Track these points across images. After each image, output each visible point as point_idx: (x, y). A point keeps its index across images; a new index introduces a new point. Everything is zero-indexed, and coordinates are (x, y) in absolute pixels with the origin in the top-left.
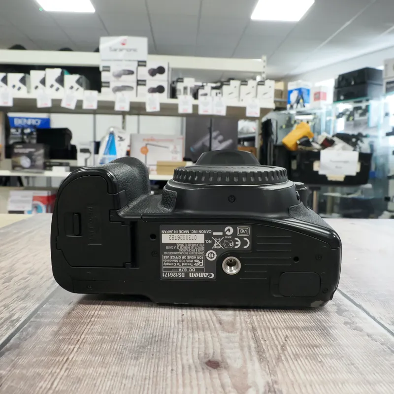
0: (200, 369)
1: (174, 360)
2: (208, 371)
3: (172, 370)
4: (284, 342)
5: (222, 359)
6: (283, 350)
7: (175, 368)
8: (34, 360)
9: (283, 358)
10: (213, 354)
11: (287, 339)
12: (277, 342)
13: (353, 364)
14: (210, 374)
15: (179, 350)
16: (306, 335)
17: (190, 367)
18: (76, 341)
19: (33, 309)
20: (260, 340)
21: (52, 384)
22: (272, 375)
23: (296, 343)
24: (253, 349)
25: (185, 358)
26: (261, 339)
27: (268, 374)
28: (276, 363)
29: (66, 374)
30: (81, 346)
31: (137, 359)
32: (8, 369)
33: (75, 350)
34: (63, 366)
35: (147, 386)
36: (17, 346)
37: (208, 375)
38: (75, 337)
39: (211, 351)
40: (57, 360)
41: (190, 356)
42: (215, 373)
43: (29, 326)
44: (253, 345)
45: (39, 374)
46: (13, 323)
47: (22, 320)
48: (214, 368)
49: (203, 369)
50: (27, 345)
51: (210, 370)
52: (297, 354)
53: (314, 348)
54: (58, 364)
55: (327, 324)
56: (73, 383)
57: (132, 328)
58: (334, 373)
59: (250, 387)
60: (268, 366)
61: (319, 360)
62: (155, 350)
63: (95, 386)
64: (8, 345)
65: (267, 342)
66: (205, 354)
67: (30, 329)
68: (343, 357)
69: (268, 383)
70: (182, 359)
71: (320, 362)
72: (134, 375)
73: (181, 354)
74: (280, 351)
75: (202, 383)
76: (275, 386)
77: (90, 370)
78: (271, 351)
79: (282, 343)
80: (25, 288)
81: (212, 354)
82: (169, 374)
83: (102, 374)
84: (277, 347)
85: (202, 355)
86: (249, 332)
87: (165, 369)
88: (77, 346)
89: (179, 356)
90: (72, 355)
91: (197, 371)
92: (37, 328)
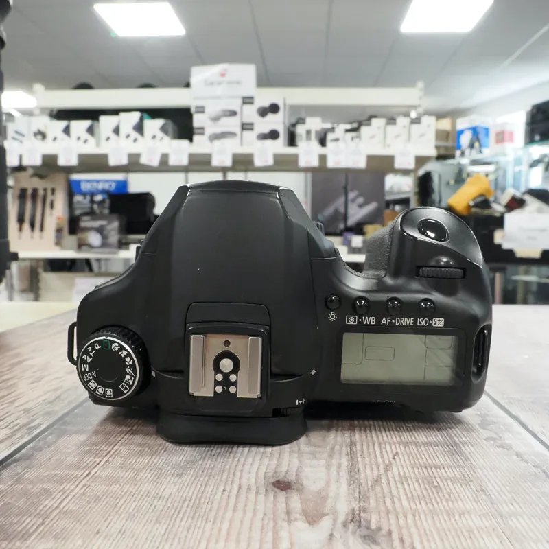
0: (262, 490)
1: (230, 479)
2: (273, 493)
3: (224, 490)
4: (392, 460)
5: (297, 480)
6: (386, 470)
7: (228, 489)
8: (46, 474)
9: (383, 480)
10: (287, 473)
11: (396, 457)
12: (380, 460)
13: (483, 491)
14: (275, 497)
15: (240, 467)
16: (425, 453)
17: (249, 488)
18: (105, 453)
19: (60, 415)
20: (357, 458)
21: (60, 503)
22: (362, 502)
23: (407, 462)
24: (344, 468)
25: (245, 476)
26: (358, 455)
27: (356, 500)
28: (372, 486)
29: (82, 491)
30: (111, 459)
31: (180, 476)
32: (10, 483)
33: (102, 463)
34: (80, 482)
35: (184, 509)
36: (28, 457)
37: (271, 497)
38: (105, 449)
39: (284, 469)
40: (75, 474)
41: (253, 475)
42: (282, 496)
43: (51, 434)
44: (345, 463)
45: (47, 491)
46: (30, 430)
47: (43, 427)
48: (282, 490)
49: (266, 490)
50: (42, 457)
51: (276, 492)
52: (405, 477)
53: (433, 469)
54: (74, 480)
55: (461, 439)
56: (89, 502)
58: (453, 502)
59: (325, 515)
60: (359, 489)
61: (436, 484)
62: (207, 466)
63: (116, 505)
64: (17, 456)
65: (367, 460)
66: (275, 472)
67: (50, 437)
68: (472, 481)
69: (353, 511)
70: (241, 478)
71: (436, 486)
72: (170, 495)
73: (242, 471)
74: (382, 471)
75: (261, 508)
76: (362, 515)
77: (115, 488)
78: (368, 472)
79: (387, 462)
81: (284, 473)
82: (219, 494)
83: (128, 493)
84: (378, 467)
85: (270, 474)
86: (344, 448)
87: (215, 489)
88: (105, 459)
89: (238, 474)
90: (96, 470)
91: (257, 493)
92: (59, 437)
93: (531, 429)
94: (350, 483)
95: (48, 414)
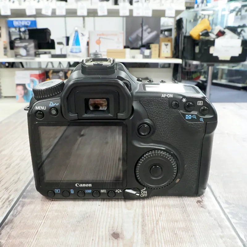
0: (108, 239)
1: (95, 232)
2: (112, 240)
3: (93, 240)
4: (159, 217)
5: (122, 232)
6: (157, 224)
7: (94, 239)
8: (20, 232)
9: (155, 231)
11: (161, 215)
12: (154, 218)
14: (113, 243)
15: (98, 224)
16: (172, 212)
17: (102, 238)
18: (43, 217)
20: (145, 216)
22: (147, 245)
23: (165, 218)
24: (140, 223)
25: (101, 230)
26: (146, 215)
28: (151, 235)
29: (36, 243)
30: (46, 221)
31: (74, 231)
32: (6, 239)
34: (35, 237)
36: (11, 221)
37: (111, 243)
38: (43, 214)
40: (32, 232)
42: (115, 241)
43: (19, 205)
44: (140, 220)
45: (22, 243)
46: (10, 202)
48: (116, 239)
49: (110, 239)
50: (17, 220)
51: (113, 240)
52: (164, 228)
53: (175, 222)
54: (32, 235)
55: (187, 202)
57: (74, 206)
58: (182, 243)
60: (146, 236)
61: (176, 233)
62: (85, 225)
64: (7, 220)
65: (149, 218)
66: (113, 227)
67: (19, 207)
68: (189, 230)
70: (99, 231)
71: (176, 234)
72: (71, 244)
73: (99, 227)
74: (155, 225)
77: (49, 240)
78: (150, 225)
79: (157, 219)
80: (17, 173)
81: (116, 227)
82: (91, 242)
83: (55, 243)
84: (153, 222)
85: (111, 228)
86: (140, 210)
87: (89, 239)
88: (43, 221)
89: (98, 229)
90: (40, 229)
91: (106, 241)
92: (23, 206)
94: (142, 234)
95: (16, 190)
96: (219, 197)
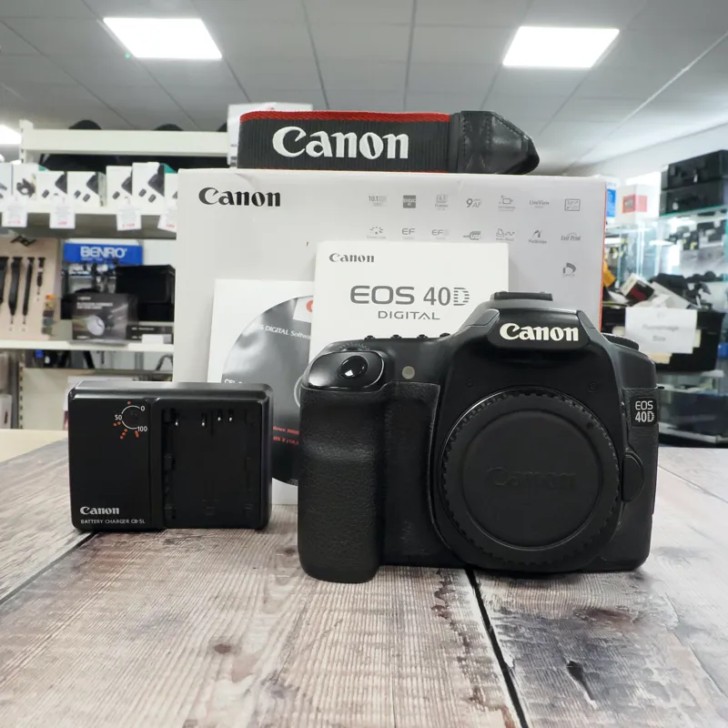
0: (203, 654)
1: (178, 643)
2: (213, 655)
3: (169, 653)
4: (333, 626)
5: (238, 645)
6: (323, 636)
7: (173, 652)
8: (10, 637)
9: (315, 646)
10: (231, 637)
11: (338, 624)
12: (322, 627)
13: (398, 655)
14: (213, 658)
15: (190, 632)
16: (367, 621)
17: (193, 650)
18: (68, 618)
19: (28, 578)
20: (302, 624)
21: (22, 662)
22: (287, 663)
23: (346, 629)
24: (285, 634)
25: (193, 640)
26: (304, 622)
27: (282, 662)
28: (302, 651)
29: (41, 653)
30: (72, 623)
31: (133, 639)
33: (64, 627)
34: (42, 644)
35: (130, 668)
37: (209, 658)
38: (68, 613)
39: (229, 635)
40: (38, 637)
41: (201, 638)
42: (219, 657)
43: (17, 598)
44: (289, 628)
45: (10, 652)
47: (11, 590)
48: (221, 653)
49: (207, 653)
51: (215, 655)
52: (337, 643)
53: (366, 635)
54: (36, 642)
56: (46, 662)
57: (145, 604)
58: (366, 665)
59: (251, 674)
60: (290, 652)
61: (360, 649)
62: (160, 631)
63: (70, 666)
65: (310, 626)
66: (221, 637)
67: (17, 601)
68: (394, 647)
69: (276, 671)
70: (188, 642)
71: (359, 651)
72: (120, 656)
73: (191, 636)
74: (318, 637)
75: (196, 668)
76: (282, 675)
77: (71, 650)
78: (306, 638)
79: (328, 628)
80: (27, 549)
81: (228, 638)
82: (164, 656)
83: (84, 654)
84: (317, 632)
85: (216, 639)
86: (295, 615)
87: (162, 651)
88: (67, 623)
89: (187, 638)
90: (56, 633)
91: (198, 655)
92: (26, 600)
93: (482, 597)
94: (285, 647)
95: (18, 576)
96: (491, 602)
